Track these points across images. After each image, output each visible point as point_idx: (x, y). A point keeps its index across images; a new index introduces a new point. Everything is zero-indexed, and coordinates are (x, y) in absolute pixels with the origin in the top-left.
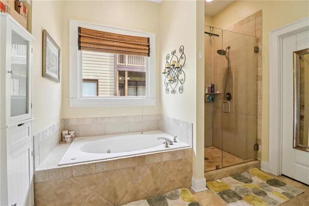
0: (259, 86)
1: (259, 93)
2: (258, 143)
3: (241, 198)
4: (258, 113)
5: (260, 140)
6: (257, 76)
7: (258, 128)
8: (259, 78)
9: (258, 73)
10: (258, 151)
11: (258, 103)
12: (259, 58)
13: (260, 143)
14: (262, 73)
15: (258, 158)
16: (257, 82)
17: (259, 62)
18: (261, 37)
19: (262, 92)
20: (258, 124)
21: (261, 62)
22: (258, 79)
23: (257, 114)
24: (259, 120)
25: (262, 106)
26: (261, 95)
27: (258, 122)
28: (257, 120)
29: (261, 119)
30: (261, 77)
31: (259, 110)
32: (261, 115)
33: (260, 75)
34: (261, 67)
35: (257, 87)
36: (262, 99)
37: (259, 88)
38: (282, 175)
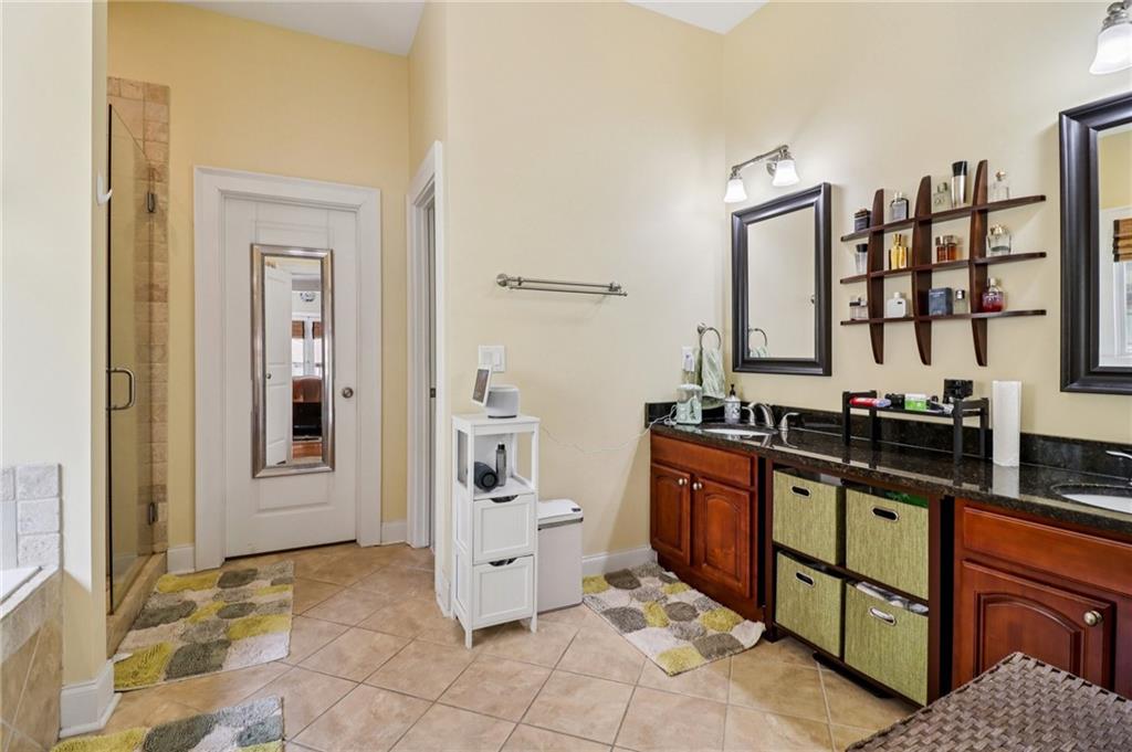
0: (157, 316)
1: (157, 341)
2: (155, 499)
3: (226, 644)
4: (154, 404)
5: (164, 488)
6: (151, 286)
7: (157, 452)
8: (156, 293)
9: (155, 276)
10: (156, 524)
11: (154, 371)
12: (157, 232)
13: (161, 496)
14: (166, 281)
15: (157, 548)
16: (150, 306)
17: (156, 244)
18: (165, 166)
19: (167, 336)
20: (155, 438)
21: (163, 246)
22: (156, 298)
23: (151, 407)
24: (157, 426)
25: (165, 381)
26: (164, 347)
27: (154, 431)
28: (151, 428)
29: (164, 420)
30: (166, 292)
31: (157, 395)
32: (164, 408)
33: (162, 286)
34: (165, 260)
35: (150, 321)
36: (167, 361)
37: (157, 325)
38: (227, 559)
